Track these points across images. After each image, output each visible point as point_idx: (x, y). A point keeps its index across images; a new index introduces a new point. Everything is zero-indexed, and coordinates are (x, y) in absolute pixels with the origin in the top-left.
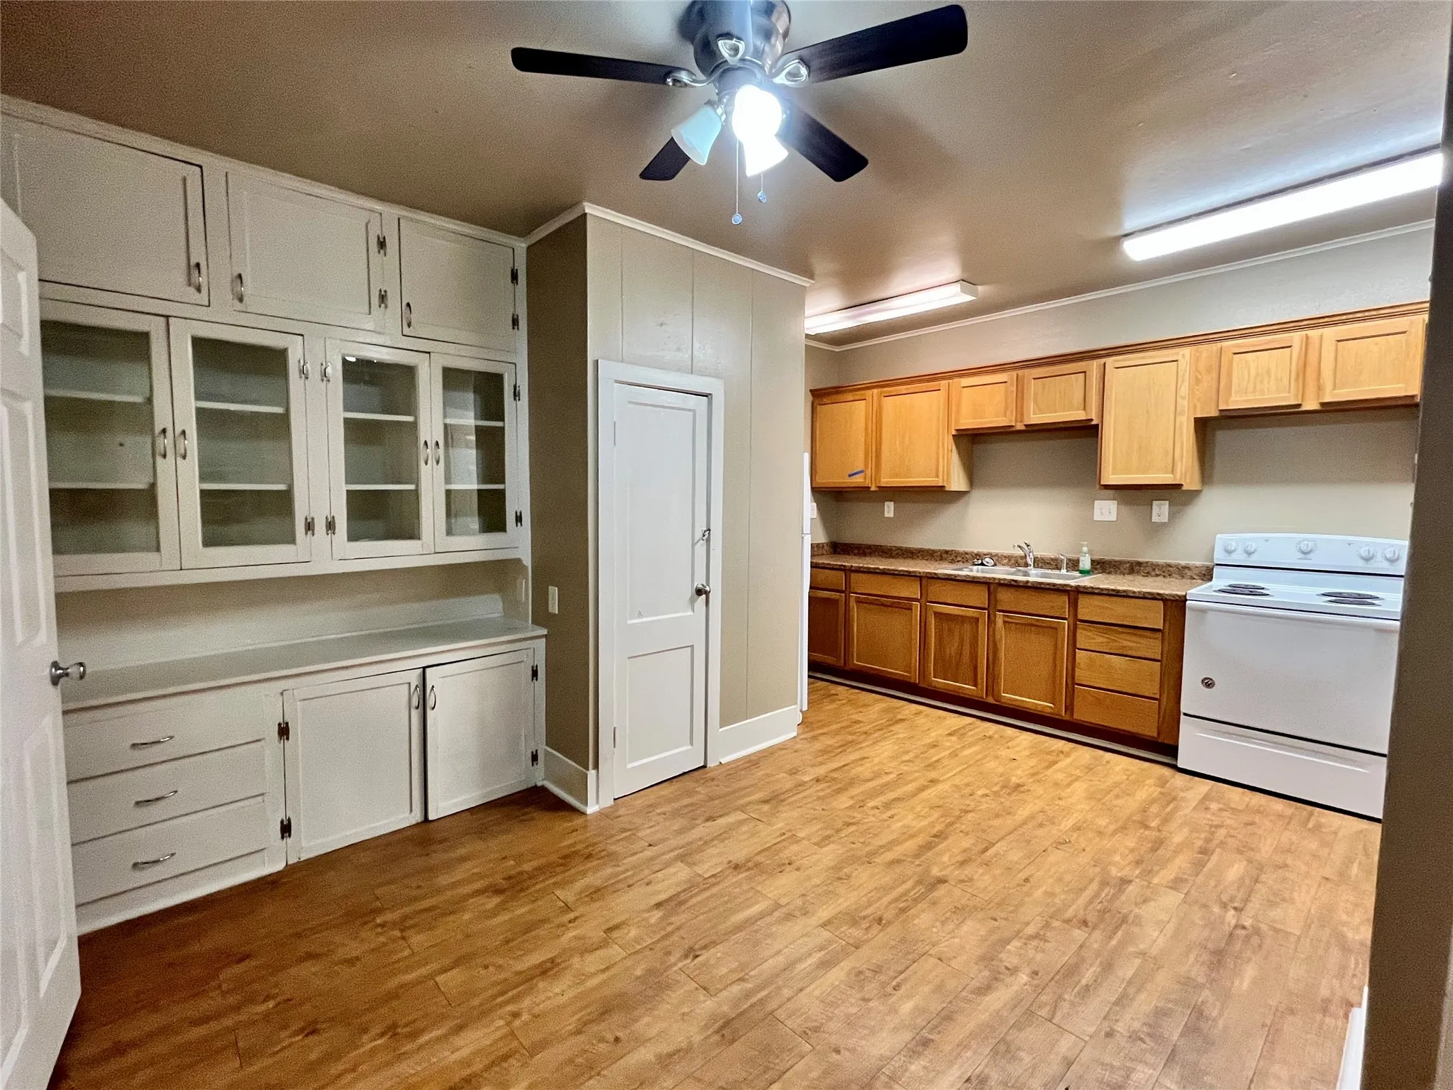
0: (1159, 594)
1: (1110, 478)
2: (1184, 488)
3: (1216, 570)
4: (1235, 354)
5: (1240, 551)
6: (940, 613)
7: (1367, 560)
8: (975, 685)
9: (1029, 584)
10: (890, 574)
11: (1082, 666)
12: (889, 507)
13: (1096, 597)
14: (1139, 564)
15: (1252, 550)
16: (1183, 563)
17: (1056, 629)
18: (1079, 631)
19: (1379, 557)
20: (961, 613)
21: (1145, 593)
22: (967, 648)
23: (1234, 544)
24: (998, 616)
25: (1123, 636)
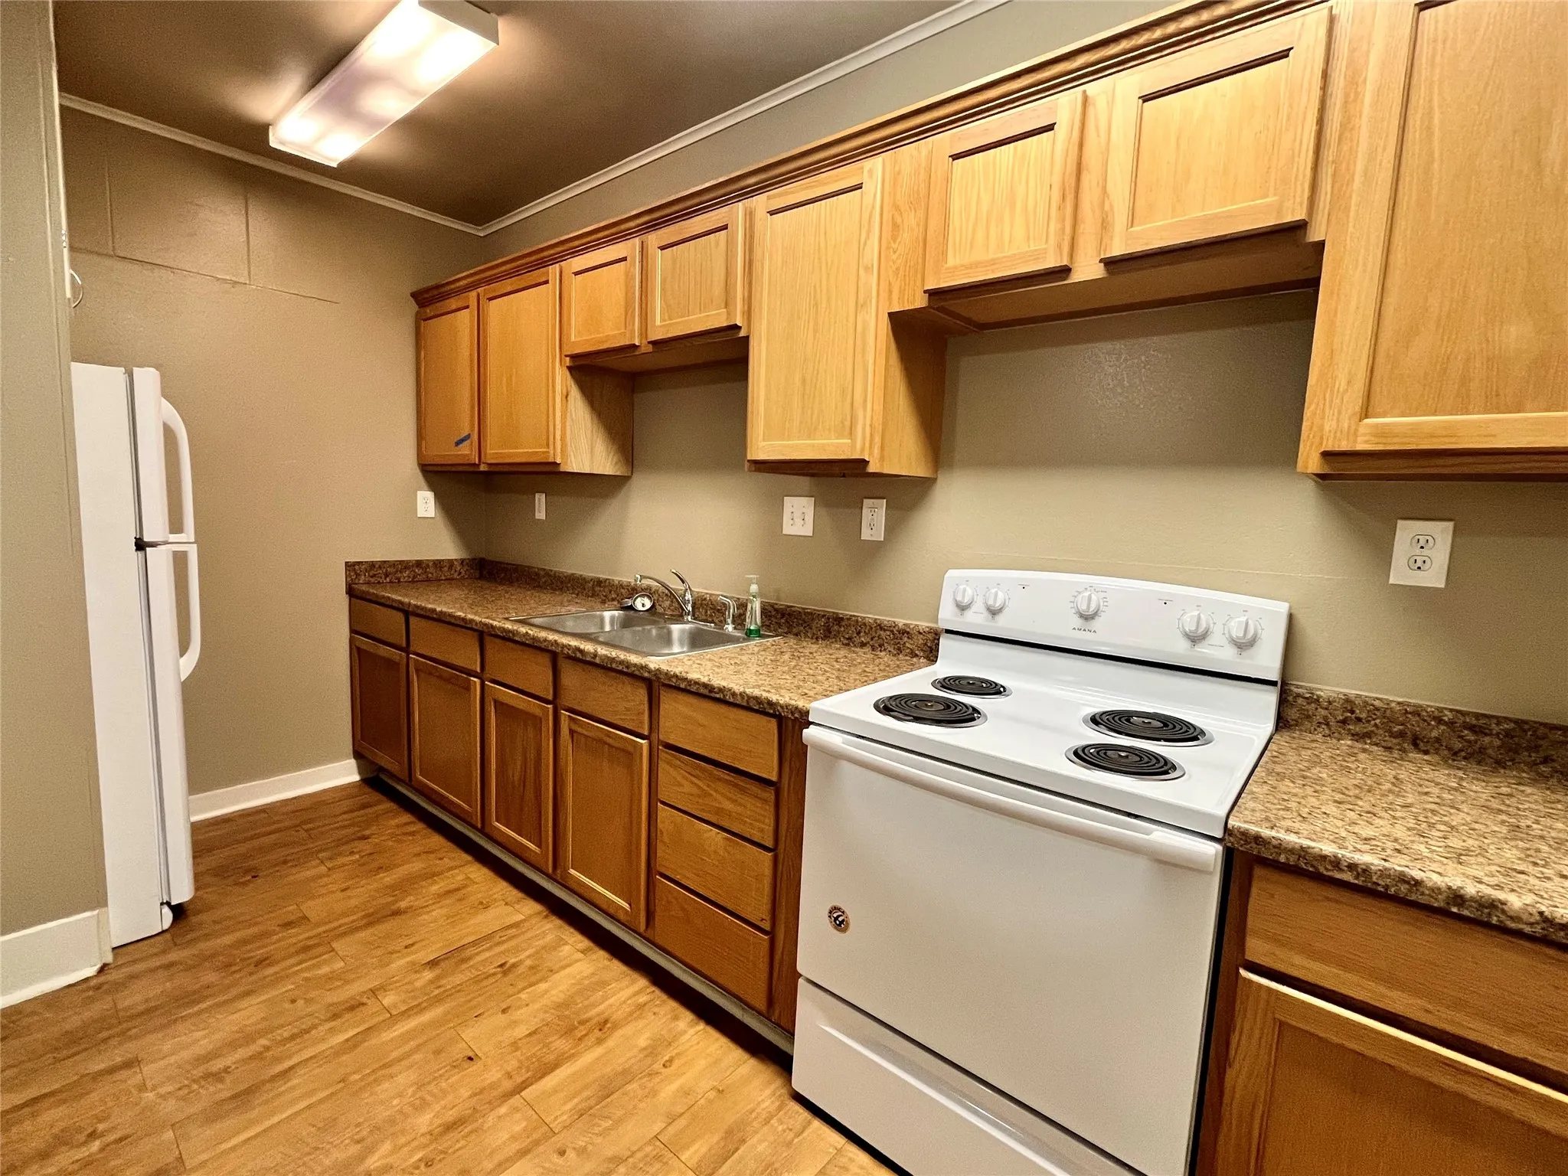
0: (770, 703)
1: (763, 446)
2: (871, 469)
3: (945, 642)
4: (956, 157)
5: (979, 607)
6: (502, 704)
7: (1195, 638)
8: (539, 846)
9: (597, 661)
10: (449, 623)
11: (666, 839)
12: (539, 499)
13: (681, 697)
14: (839, 620)
15: (998, 604)
16: (901, 622)
17: (630, 753)
18: (663, 767)
19: (1217, 637)
20: (521, 706)
21: (750, 698)
22: (531, 772)
23: (969, 592)
24: (563, 718)
25: (720, 786)
